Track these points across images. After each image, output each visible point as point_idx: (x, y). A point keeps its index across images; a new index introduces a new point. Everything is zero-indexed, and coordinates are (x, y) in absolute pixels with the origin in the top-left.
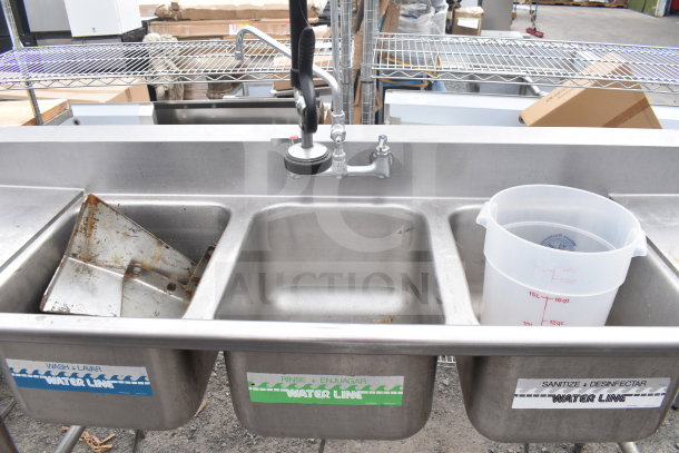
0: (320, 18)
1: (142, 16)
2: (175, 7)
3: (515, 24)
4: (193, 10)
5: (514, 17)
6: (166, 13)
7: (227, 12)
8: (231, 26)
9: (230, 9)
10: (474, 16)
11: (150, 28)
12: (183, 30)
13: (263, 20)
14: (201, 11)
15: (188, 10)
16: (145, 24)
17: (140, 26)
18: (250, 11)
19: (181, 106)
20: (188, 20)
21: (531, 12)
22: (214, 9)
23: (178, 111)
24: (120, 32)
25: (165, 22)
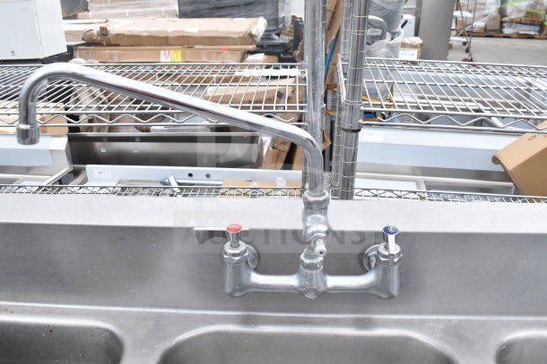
0: (258, 46)
1: (67, 41)
2: (104, 32)
3: (451, 54)
4: (123, 35)
5: (450, 47)
6: (94, 38)
7: (159, 38)
8: (162, 52)
9: (162, 35)
10: (413, 46)
11: (76, 53)
12: (111, 56)
13: (197, 47)
14: (132, 36)
15: (117, 35)
16: (71, 49)
17: (65, 50)
18: (183, 37)
19: (100, 139)
20: (118, 45)
21: (465, 44)
22: (145, 34)
23: (98, 145)
24: (42, 57)
25: (93, 47)
